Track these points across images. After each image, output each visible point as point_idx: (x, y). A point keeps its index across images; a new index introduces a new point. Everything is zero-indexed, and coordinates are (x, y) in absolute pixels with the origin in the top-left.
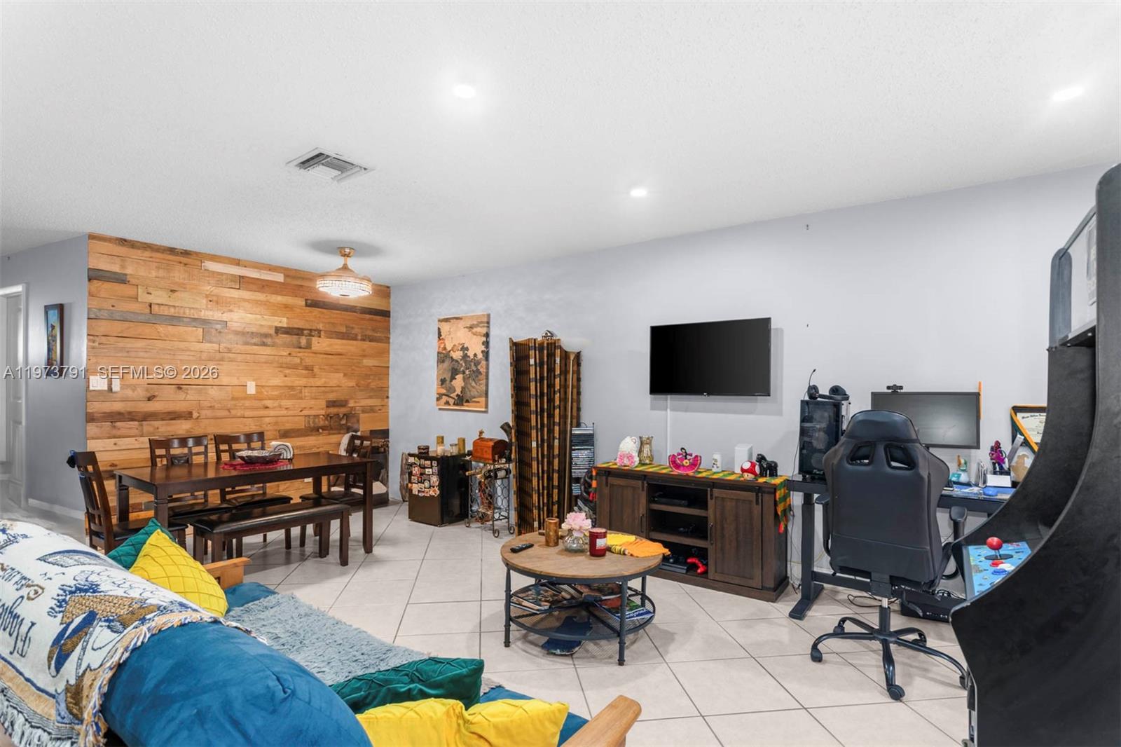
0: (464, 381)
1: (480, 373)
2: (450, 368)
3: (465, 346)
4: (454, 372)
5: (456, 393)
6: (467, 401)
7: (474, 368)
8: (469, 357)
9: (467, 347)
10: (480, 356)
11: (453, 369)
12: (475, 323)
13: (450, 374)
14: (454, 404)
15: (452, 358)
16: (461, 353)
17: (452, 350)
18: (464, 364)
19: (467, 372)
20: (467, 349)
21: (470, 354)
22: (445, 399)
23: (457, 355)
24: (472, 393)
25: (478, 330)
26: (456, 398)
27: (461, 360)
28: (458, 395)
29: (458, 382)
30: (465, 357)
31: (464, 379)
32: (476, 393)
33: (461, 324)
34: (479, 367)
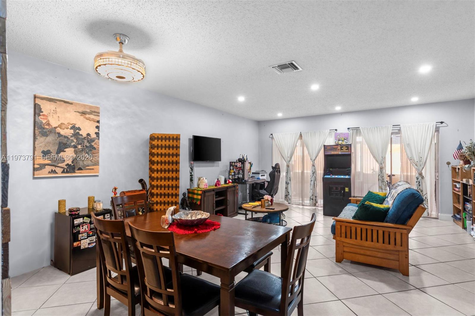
0: (75, 154)
1: (95, 148)
2: (57, 142)
3: (77, 126)
4: (62, 147)
5: (66, 163)
6: (80, 169)
7: (88, 145)
8: (82, 135)
9: (79, 127)
10: (93, 136)
11: (60, 143)
12: (88, 111)
13: (56, 148)
14: (63, 172)
15: (59, 133)
16: (72, 131)
17: (60, 126)
18: (75, 141)
19: (79, 147)
20: (79, 129)
21: (84, 133)
22: (48, 168)
23: (68, 132)
24: (85, 163)
25: (92, 117)
26: (66, 167)
27: (71, 137)
28: (67, 165)
29: (69, 154)
30: (76, 135)
31: (76, 152)
32: (89, 162)
33: (70, 108)
34: (93, 144)
